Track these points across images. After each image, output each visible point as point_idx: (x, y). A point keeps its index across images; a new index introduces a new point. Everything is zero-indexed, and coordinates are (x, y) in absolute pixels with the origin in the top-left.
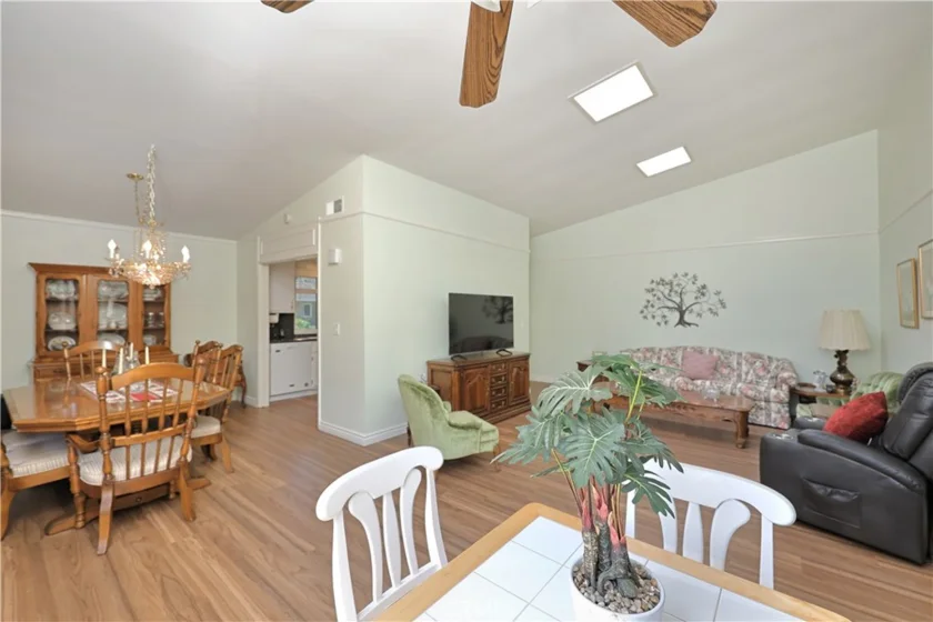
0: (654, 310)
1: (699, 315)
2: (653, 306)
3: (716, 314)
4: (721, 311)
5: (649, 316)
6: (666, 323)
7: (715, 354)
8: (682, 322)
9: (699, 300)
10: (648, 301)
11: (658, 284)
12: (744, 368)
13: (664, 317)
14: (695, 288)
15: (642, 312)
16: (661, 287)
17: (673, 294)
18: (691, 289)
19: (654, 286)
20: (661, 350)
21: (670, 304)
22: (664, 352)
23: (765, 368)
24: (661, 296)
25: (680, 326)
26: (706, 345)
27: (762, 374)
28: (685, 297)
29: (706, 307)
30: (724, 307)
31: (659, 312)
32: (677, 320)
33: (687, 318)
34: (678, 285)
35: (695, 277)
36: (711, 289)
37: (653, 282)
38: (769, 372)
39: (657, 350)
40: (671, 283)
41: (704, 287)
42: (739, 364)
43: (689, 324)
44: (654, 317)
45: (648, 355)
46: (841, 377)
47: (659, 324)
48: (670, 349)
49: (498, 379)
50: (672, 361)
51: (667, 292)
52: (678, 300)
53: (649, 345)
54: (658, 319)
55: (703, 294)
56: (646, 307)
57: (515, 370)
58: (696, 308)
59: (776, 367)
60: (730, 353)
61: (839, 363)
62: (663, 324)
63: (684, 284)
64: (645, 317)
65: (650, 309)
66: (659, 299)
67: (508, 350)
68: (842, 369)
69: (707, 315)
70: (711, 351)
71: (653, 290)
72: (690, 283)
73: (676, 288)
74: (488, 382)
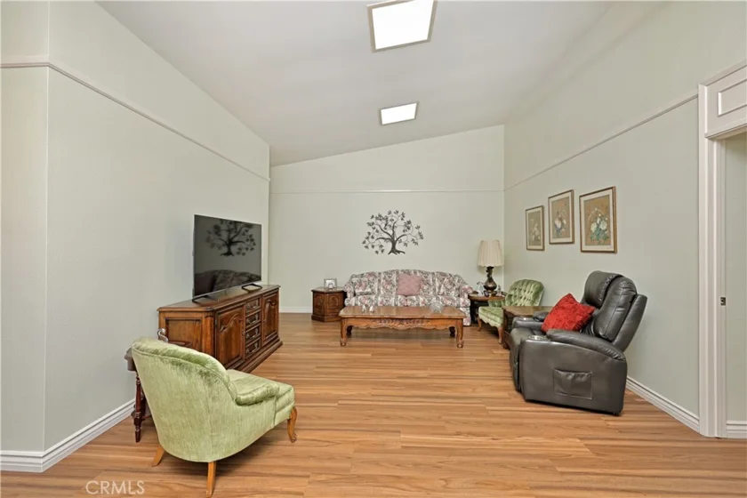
0: (374, 240)
1: (406, 244)
2: (373, 237)
3: (417, 243)
4: (420, 241)
5: (370, 246)
6: (382, 251)
7: (418, 274)
8: (394, 250)
9: (406, 233)
10: (369, 233)
11: (377, 218)
12: (437, 284)
13: (381, 246)
14: (402, 223)
15: (364, 242)
16: (379, 222)
17: (388, 227)
18: (400, 223)
19: (374, 220)
20: (380, 274)
21: (386, 236)
22: (383, 276)
23: (451, 283)
24: (379, 229)
25: (392, 254)
26: (411, 267)
27: (449, 287)
28: (396, 230)
29: (410, 238)
30: (422, 238)
31: (377, 243)
32: (390, 249)
33: (398, 247)
34: (392, 220)
35: (403, 214)
36: (414, 224)
37: (373, 217)
38: (454, 285)
39: (377, 275)
40: (386, 219)
41: (409, 222)
42: (434, 281)
43: (399, 252)
44: (373, 247)
45: (371, 279)
46: (490, 286)
47: (377, 252)
48: (386, 273)
49: (252, 318)
50: (389, 283)
51: (383, 226)
52: (391, 233)
53: (371, 271)
54: (377, 248)
55: (409, 228)
56: (367, 238)
57: (268, 305)
58: (403, 239)
59: (458, 281)
60: (427, 273)
61: (488, 276)
62: (380, 252)
63: (395, 220)
64: (367, 247)
65: (370, 239)
66: (377, 231)
67: (256, 283)
68: (490, 280)
69: (411, 244)
70: (415, 272)
71: (373, 223)
72: (400, 218)
73: (390, 223)
74: (243, 325)
